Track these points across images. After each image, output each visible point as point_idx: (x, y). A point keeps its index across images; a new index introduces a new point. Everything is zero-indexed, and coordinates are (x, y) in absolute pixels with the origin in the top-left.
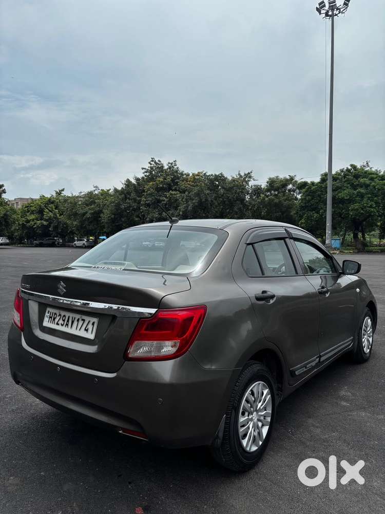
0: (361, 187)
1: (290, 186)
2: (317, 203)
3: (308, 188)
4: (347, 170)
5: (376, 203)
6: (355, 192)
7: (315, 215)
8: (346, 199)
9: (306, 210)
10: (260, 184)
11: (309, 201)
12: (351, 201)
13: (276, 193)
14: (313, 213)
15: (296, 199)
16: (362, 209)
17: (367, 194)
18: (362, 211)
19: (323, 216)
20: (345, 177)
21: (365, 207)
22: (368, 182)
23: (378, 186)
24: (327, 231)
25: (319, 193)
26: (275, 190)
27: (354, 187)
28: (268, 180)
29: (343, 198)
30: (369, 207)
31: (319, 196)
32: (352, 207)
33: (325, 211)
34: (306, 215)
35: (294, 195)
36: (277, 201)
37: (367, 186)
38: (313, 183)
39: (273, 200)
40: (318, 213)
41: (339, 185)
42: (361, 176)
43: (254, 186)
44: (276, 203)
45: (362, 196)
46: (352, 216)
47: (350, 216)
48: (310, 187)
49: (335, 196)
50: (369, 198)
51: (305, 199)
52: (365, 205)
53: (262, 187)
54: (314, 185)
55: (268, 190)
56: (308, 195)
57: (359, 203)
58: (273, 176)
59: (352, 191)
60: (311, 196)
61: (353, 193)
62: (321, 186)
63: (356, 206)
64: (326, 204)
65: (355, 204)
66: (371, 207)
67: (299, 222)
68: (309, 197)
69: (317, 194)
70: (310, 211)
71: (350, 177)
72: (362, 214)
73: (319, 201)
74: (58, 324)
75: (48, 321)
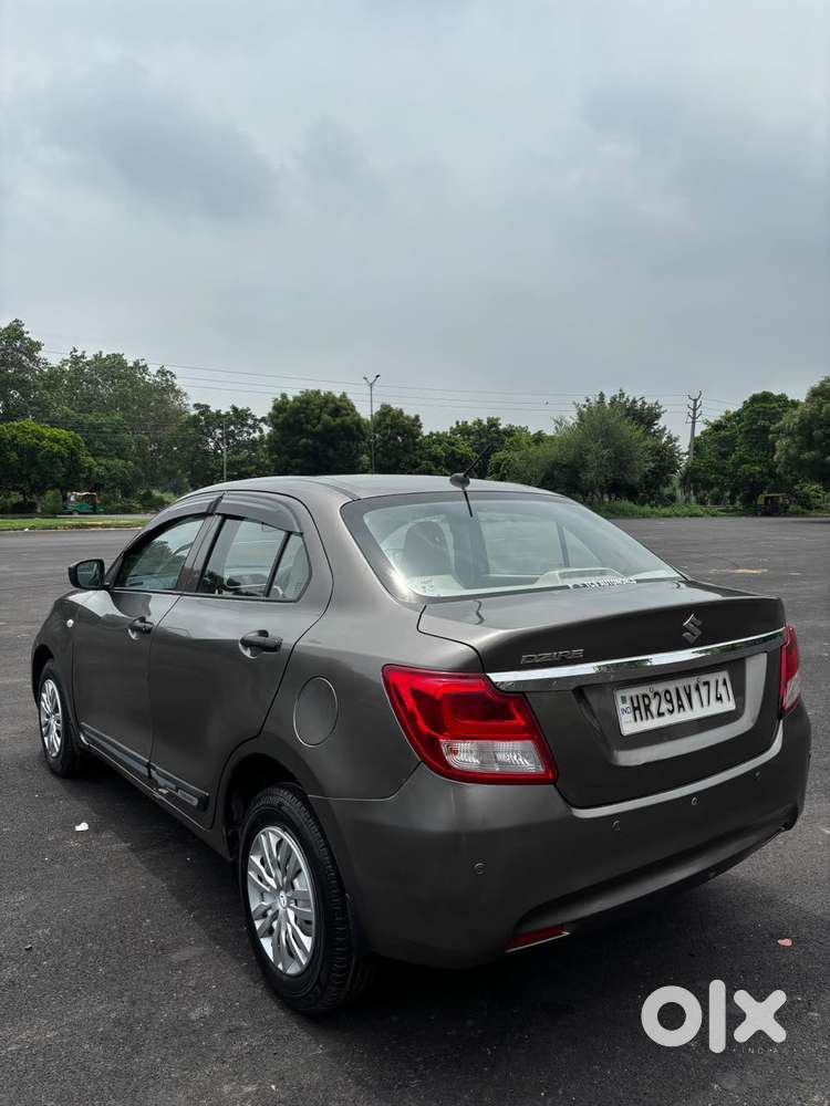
74: (663, 714)
75: (632, 719)
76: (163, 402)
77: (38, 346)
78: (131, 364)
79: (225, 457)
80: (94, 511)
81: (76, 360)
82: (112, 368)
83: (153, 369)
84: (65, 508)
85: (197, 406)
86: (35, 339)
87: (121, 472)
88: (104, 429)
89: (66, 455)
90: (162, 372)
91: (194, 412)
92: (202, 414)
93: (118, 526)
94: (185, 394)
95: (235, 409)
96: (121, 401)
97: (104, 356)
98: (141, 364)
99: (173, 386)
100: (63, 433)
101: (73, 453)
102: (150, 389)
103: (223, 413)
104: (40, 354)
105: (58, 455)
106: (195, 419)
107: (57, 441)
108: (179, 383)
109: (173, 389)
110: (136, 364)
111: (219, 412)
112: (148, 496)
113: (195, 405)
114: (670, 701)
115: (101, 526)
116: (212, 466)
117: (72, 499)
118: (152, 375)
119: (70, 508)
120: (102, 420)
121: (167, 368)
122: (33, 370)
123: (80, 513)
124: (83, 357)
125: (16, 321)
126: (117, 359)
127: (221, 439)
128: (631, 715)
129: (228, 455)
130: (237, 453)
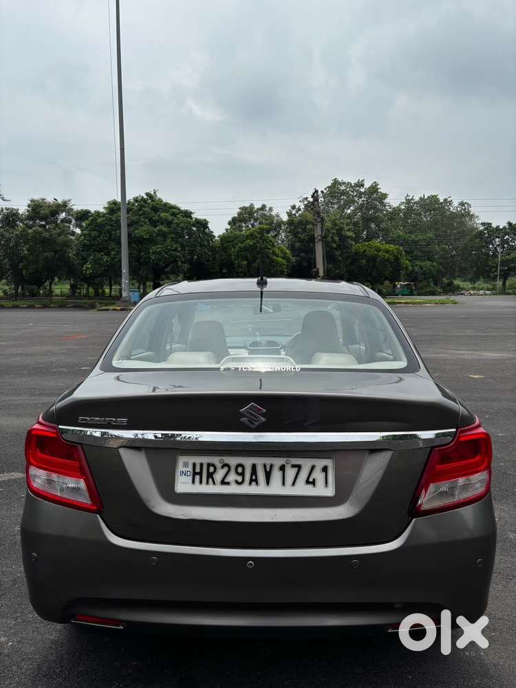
0: (162, 223)
1: (63, 215)
2: (106, 241)
3: (92, 221)
4: (142, 199)
5: (182, 246)
6: (156, 230)
7: (105, 258)
8: (145, 239)
9: (91, 250)
10: (15, 208)
11: (95, 239)
12: (152, 241)
13: (43, 223)
14: (102, 255)
15: (73, 233)
16: (166, 252)
17: (171, 233)
18: (166, 256)
19: (117, 260)
20: (141, 209)
21: (169, 250)
22: (170, 218)
23: (183, 224)
24: (123, 280)
25: (108, 227)
26: (42, 219)
27: (154, 223)
28: (29, 202)
29: (142, 237)
30: (174, 250)
31: (109, 232)
32: (153, 248)
33: (119, 252)
34: (92, 257)
35: (70, 228)
36: (46, 235)
37: (169, 223)
38: (98, 213)
39: (40, 233)
40: (108, 254)
41: (134, 218)
42: (160, 209)
43: (7, 209)
44: (44, 238)
45: (164, 235)
46: (153, 260)
47: (151, 261)
48: (94, 220)
49: (131, 234)
50: (172, 238)
51: (90, 235)
52: (169, 247)
53: (20, 212)
54: (100, 217)
55: (30, 218)
56: (94, 230)
57: (162, 244)
58: (37, 197)
59: (151, 228)
60: (97, 231)
61: (154, 232)
62: (111, 219)
63: (158, 248)
64: (119, 243)
65: (157, 246)
66: (175, 250)
67: (83, 267)
68: (95, 232)
69: (105, 229)
70: (97, 252)
71: (146, 209)
72: (166, 258)
73: (110, 238)
74: (228, 483)
75: (191, 481)
76: (462, 224)
77: (385, 196)
78: (441, 201)
79: (500, 257)
80: (411, 294)
81: (408, 201)
82: (431, 204)
83: (456, 203)
84: (394, 292)
85: (483, 224)
86: (384, 192)
87: (430, 270)
88: (420, 243)
89: (392, 260)
90: (462, 204)
91: (482, 228)
92: (486, 229)
93: (414, 303)
94: (477, 217)
95: (510, 224)
96: (434, 225)
97: (426, 197)
98: (449, 200)
99: (469, 212)
100: (392, 247)
101: (397, 259)
102: (454, 216)
103: (501, 227)
104: (386, 201)
105: (388, 260)
106: (481, 233)
107: (387, 251)
108: (473, 210)
109: (469, 214)
110: (445, 200)
111: (498, 227)
112: (450, 284)
113: (482, 224)
114: (242, 474)
115: (405, 303)
116: (490, 263)
117: (398, 286)
118: (455, 206)
119: (397, 292)
120: (420, 237)
121: (465, 201)
122: (382, 210)
123: (403, 295)
124: (412, 199)
125: (375, 183)
126: (434, 199)
127: (498, 245)
128: (191, 478)
129: (502, 256)
130: (509, 254)
